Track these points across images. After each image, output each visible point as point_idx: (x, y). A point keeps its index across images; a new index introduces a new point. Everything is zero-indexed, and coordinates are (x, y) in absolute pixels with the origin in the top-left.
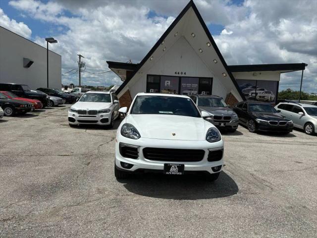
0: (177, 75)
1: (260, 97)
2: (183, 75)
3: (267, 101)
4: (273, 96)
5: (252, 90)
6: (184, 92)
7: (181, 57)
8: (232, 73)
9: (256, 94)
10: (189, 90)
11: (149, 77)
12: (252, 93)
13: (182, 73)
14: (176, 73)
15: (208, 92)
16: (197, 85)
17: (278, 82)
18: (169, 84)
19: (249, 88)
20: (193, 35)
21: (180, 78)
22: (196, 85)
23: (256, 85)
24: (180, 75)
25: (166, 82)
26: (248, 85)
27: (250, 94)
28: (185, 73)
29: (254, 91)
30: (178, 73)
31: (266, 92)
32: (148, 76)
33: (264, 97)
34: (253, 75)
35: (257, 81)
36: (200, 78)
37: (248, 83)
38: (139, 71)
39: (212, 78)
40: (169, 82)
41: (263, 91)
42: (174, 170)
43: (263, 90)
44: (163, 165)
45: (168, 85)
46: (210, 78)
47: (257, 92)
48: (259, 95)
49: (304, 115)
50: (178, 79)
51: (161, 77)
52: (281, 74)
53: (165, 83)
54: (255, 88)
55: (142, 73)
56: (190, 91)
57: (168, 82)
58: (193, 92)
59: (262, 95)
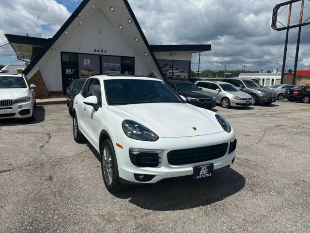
0: (97, 53)
1: (176, 76)
2: (104, 53)
3: (182, 79)
4: (187, 75)
5: (169, 70)
6: (107, 72)
7: (100, 33)
8: (154, 52)
9: (173, 73)
11: (64, 55)
12: (170, 73)
13: (102, 51)
14: (95, 51)
15: (131, 72)
16: (119, 64)
17: (190, 62)
18: (89, 63)
19: (168, 67)
20: (112, 9)
21: (101, 56)
23: (173, 64)
24: (100, 53)
25: (85, 60)
26: (166, 65)
27: (168, 74)
28: (106, 52)
29: (171, 71)
30: (98, 51)
31: (181, 72)
32: (62, 53)
33: (179, 76)
34: (170, 55)
35: (173, 60)
36: (122, 57)
37: (167, 63)
38: (52, 47)
39: (134, 58)
40: (89, 60)
41: (178, 71)
42: (204, 172)
43: (179, 69)
44: (191, 169)
45: (87, 64)
46: (131, 57)
47: (174, 71)
48: (175, 74)
49: (220, 91)
50: (98, 57)
51: (79, 55)
52: (192, 54)
53: (83, 61)
54: (172, 67)
55: (55, 50)
56: (112, 71)
57: (87, 61)
59: (178, 74)
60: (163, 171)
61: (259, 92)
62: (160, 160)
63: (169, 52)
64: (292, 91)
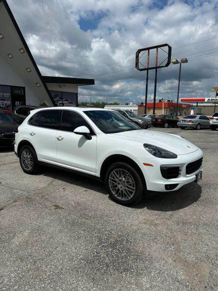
5: (59, 101)
8: (46, 84)
10: (2, 100)
15: (22, 103)
17: (77, 94)
19: (57, 98)
20: (1, 37)
22: (8, 95)
23: (62, 96)
26: (56, 96)
27: (58, 104)
29: (61, 102)
31: (70, 103)
34: (59, 86)
35: (62, 92)
36: (11, 87)
37: (57, 94)
39: (24, 88)
41: (67, 102)
43: (66, 100)
44: (195, 176)
46: (22, 87)
47: (64, 102)
48: (64, 105)
52: (79, 87)
54: (61, 98)
58: (5, 102)
60: (182, 180)
61: (140, 121)
62: (180, 172)
63: (59, 84)
64: (156, 119)
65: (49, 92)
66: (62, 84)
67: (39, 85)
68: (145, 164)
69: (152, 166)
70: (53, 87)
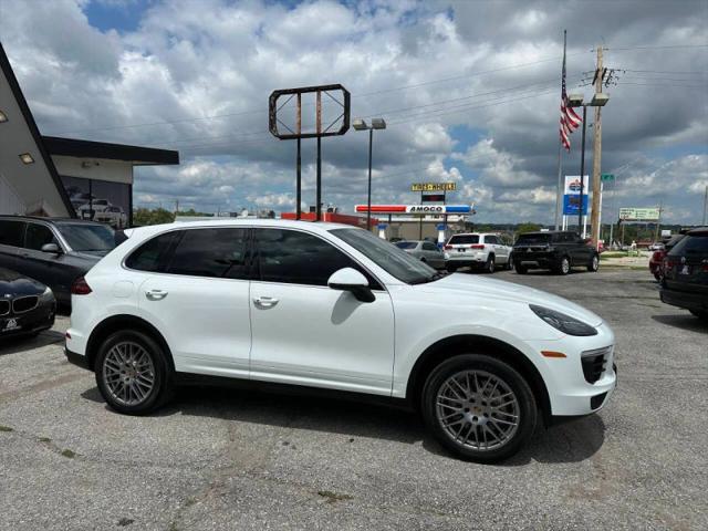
1: (101, 219)
4: (125, 218)
5: (83, 203)
9: (92, 212)
12: (84, 211)
17: (130, 186)
23: (90, 190)
26: (74, 191)
29: (87, 207)
31: (112, 209)
33: (108, 219)
34: (84, 166)
35: (90, 180)
37: (74, 185)
41: (104, 207)
43: (105, 203)
47: (95, 207)
48: (97, 215)
52: (135, 168)
54: (88, 197)
59: (104, 215)
62: (604, 366)
63: (80, 160)
65: (58, 180)
66: (91, 160)
67: (27, 159)
68: (547, 354)
69: (563, 356)
70: (69, 167)
